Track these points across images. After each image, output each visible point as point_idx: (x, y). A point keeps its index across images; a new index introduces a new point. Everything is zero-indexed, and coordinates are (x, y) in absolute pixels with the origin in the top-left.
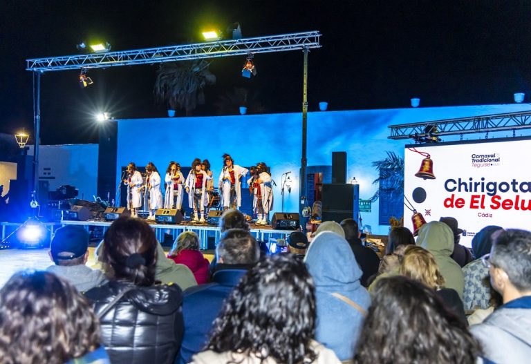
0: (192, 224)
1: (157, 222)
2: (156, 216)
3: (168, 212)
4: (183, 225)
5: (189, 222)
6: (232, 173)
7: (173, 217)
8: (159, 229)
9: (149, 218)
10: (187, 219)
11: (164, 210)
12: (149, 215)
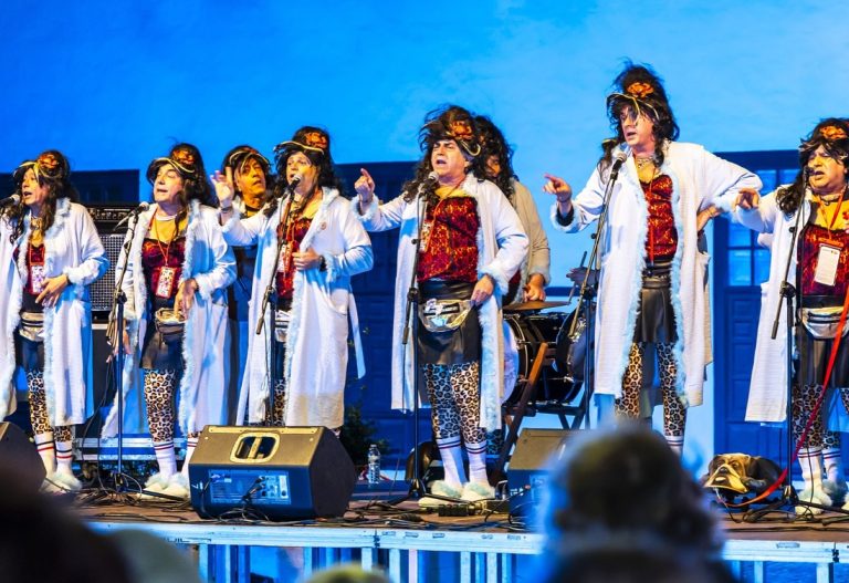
0: (413, 520)
1: (205, 506)
2: (198, 473)
3: (266, 446)
4: (358, 522)
5: (396, 508)
6: (658, 193)
7: (294, 474)
8: (213, 550)
9: (154, 484)
10: (387, 485)
11: (239, 432)
12: (154, 467)
